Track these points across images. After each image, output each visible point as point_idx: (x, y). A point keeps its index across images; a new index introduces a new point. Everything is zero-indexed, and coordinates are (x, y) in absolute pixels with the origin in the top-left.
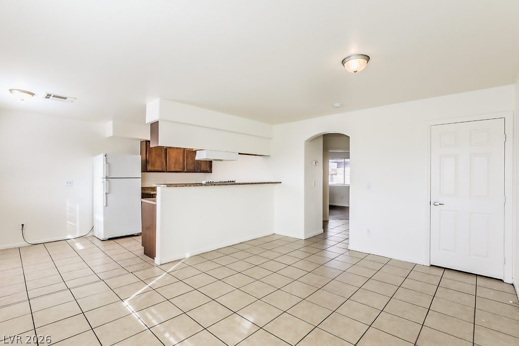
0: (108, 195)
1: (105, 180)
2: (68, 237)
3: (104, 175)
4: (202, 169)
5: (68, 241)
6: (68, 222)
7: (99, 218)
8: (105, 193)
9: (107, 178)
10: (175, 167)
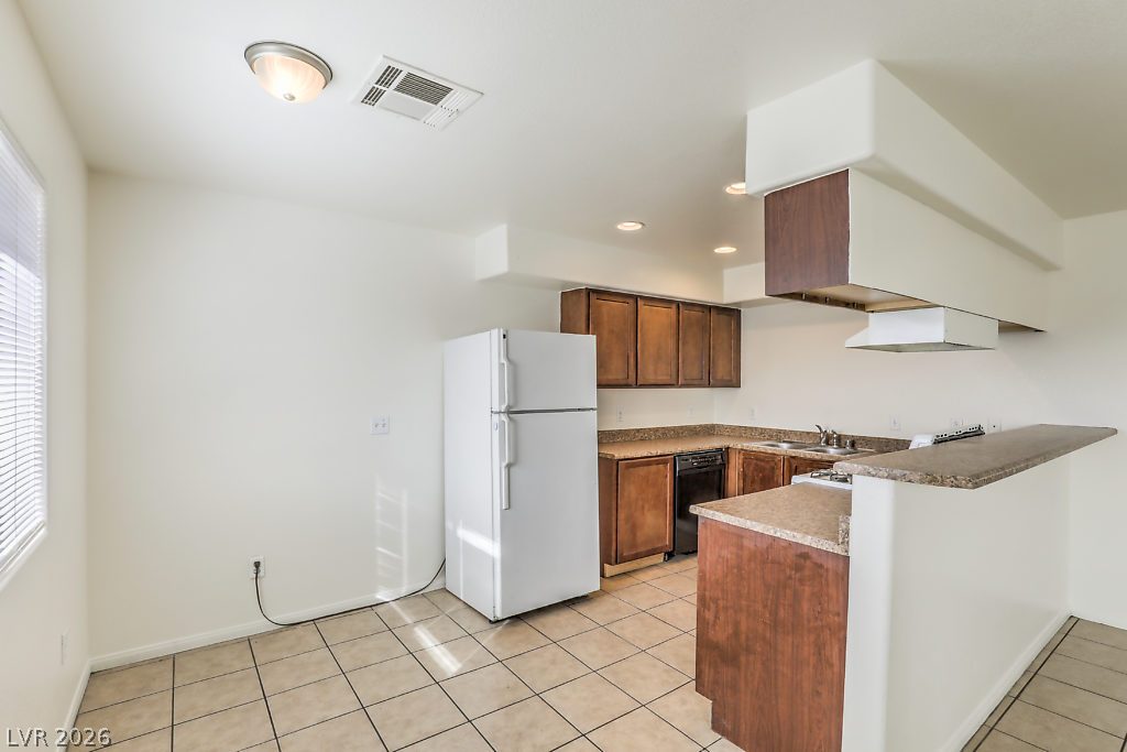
0: (512, 470)
1: (504, 418)
2: (381, 596)
3: (501, 402)
4: (719, 376)
5: (379, 609)
6: (380, 549)
7: (481, 543)
8: (504, 464)
9: (509, 412)
10: (655, 372)
